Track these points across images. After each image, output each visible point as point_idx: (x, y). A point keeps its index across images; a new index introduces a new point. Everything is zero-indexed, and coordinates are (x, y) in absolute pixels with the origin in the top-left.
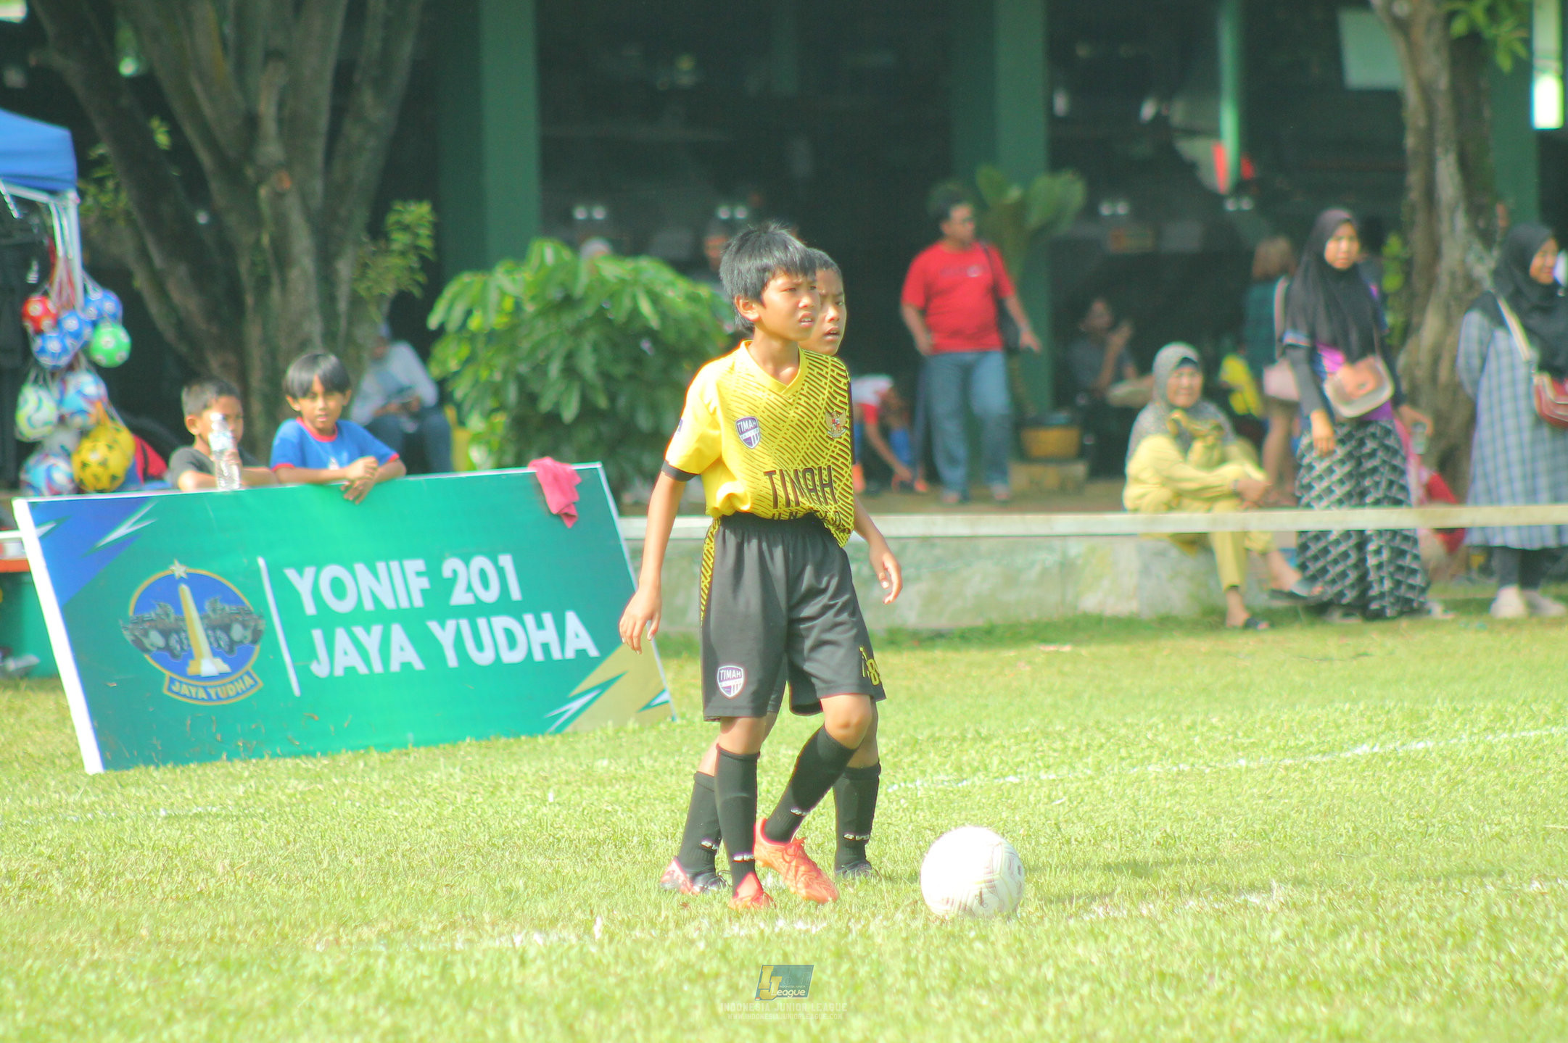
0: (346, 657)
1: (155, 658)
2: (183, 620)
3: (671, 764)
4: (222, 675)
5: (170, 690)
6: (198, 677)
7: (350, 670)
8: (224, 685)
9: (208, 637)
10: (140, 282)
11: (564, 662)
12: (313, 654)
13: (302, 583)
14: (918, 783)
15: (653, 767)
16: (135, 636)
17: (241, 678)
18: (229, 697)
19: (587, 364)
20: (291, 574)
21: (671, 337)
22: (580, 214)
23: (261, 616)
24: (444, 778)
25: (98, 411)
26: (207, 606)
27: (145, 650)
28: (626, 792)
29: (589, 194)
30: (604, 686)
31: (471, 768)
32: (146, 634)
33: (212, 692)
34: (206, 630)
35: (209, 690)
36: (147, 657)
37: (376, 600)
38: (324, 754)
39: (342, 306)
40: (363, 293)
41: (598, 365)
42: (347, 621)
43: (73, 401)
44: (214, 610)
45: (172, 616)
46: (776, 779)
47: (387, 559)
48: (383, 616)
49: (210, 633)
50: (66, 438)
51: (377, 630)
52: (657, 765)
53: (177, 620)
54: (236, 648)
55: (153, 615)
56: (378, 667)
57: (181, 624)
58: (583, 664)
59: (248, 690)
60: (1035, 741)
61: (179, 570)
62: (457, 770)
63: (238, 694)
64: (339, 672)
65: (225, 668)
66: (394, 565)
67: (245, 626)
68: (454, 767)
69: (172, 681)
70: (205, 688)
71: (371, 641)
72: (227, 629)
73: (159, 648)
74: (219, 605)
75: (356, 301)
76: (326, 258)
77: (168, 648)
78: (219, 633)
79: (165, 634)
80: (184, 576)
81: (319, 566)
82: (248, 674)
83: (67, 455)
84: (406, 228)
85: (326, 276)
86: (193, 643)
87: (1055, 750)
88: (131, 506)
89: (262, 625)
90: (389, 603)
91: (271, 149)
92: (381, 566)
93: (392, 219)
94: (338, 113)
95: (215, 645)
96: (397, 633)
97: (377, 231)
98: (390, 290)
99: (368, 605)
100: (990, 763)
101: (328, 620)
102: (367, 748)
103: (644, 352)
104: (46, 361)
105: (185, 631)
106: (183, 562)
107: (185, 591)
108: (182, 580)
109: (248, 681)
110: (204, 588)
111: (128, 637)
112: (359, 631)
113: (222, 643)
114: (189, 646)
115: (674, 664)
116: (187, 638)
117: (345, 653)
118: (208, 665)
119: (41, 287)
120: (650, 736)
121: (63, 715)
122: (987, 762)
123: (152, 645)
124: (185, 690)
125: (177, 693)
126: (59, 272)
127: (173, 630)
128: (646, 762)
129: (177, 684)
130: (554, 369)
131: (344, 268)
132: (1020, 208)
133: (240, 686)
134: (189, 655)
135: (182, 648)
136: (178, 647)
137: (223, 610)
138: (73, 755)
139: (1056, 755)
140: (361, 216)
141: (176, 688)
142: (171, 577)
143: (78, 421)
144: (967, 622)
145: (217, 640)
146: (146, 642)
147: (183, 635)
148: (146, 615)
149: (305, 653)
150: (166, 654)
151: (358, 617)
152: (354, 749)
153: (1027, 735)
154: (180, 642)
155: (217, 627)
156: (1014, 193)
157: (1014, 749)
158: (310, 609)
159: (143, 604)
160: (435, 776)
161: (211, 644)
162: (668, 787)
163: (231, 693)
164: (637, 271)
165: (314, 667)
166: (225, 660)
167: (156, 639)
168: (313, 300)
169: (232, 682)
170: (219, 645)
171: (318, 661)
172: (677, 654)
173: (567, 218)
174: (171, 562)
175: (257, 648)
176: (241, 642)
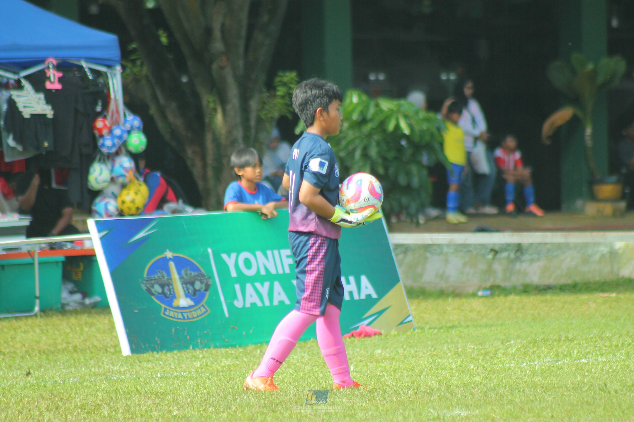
0: (252, 298)
1: (157, 298)
2: (171, 279)
3: (413, 352)
4: (190, 307)
5: (164, 314)
6: (178, 308)
7: (253, 304)
8: (191, 312)
9: (183, 288)
10: (153, 111)
11: (360, 301)
12: (235, 297)
13: (230, 261)
14: (536, 362)
15: (403, 353)
16: (147, 287)
17: (199, 308)
18: (193, 318)
19: (373, 151)
20: (224, 256)
21: (416, 139)
22: (372, 77)
23: (209, 278)
24: (299, 358)
25: (130, 175)
26: (183, 272)
27: (152, 294)
28: (389, 366)
29: (377, 68)
30: (380, 313)
31: (313, 354)
32: (153, 286)
33: (185, 315)
34: (182, 284)
35: (184, 314)
36: (153, 297)
37: (266, 269)
38: (240, 346)
39: (253, 123)
40: (263, 117)
41: (379, 153)
42: (252, 280)
43: (118, 170)
44: (186, 274)
45: (166, 277)
46: (465, 360)
47: (272, 249)
48: (270, 277)
49: (184, 286)
50: (115, 189)
51: (267, 284)
52: (405, 352)
53: (168, 279)
54: (197, 293)
55: (156, 277)
56: (267, 303)
57: (170, 281)
58: (370, 302)
59: (203, 314)
60: (596, 341)
61: (169, 254)
62: (306, 355)
63: (198, 316)
64: (248, 305)
65: (191, 303)
66: (276, 252)
67: (202, 283)
68: (305, 353)
69: (165, 309)
70: (182, 313)
71: (264, 289)
72: (192, 284)
73: (159, 293)
74: (189, 272)
75: (260, 120)
76: (245, 99)
77: (163, 293)
78: (189, 286)
79: (162, 286)
80: (171, 257)
81: (238, 253)
82: (203, 306)
83: (115, 197)
84: (285, 84)
85: (245, 110)
86: (175, 290)
87: (606, 347)
88: (145, 223)
89: (210, 281)
90: (273, 271)
91: (218, 46)
92: (269, 253)
93: (277, 79)
94: (251, 28)
95: (187, 292)
96: (277, 286)
97: (270, 86)
98: (276, 115)
99: (263, 272)
100: (573, 352)
101: (242, 280)
102: (262, 343)
103: (402, 146)
104: (105, 150)
105: (172, 285)
106: (171, 250)
107: (172, 265)
108: (170, 259)
109: (203, 310)
110: (181, 263)
111: (144, 288)
112: (258, 285)
113: (190, 291)
114: (174, 292)
115: (416, 302)
116: (173, 288)
117: (251, 296)
118: (183, 301)
119: (103, 114)
120: (402, 338)
121: (112, 327)
122: (571, 352)
123: (156, 292)
124: (172, 314)
125: (168, 316)
126: (112, 106)
127: (166, 284)
128: (401, 351)
129: (168, 311)
130: (358, 154)
131: (254, 104)
132: (594, 73)
133: (199, 312)
134: (174, 297)
135: (170, 294)
136: (168, 293)
137: (191, 274)
138: (117, 346)
139: (606, 348)
140: (262, 78)
141: (167, 313)
142: (166, 257)
143: (121, 180)
144: (563, 281)
145: (188, 289)
146: (153, 290)
147: (171, 287)
148: (153, 277)
149: (231, 296)
150: (163, 296)
151: (257, 278)
152: (255, 344)
153: (592, 338)
154: (170, 290)
155: (188, 283)
156: (590, 66)
157: (585, 345)
158: (234, 274)
159: (151, 271)
160: (295, 357)
161: (184, 291)
162: (411, 364)
163: (195, 316)
164: (400, 106)
165: (236, 303)
166: (192, 299)
167: (157, 289)
168: (238, 120)
169: (195, 310)
170: (189, 292)
171: (238, 300)
172: (418, 297)
173: (366, 79)
174: (165, 251)
175: (208, 293)
176: (199, 290)
